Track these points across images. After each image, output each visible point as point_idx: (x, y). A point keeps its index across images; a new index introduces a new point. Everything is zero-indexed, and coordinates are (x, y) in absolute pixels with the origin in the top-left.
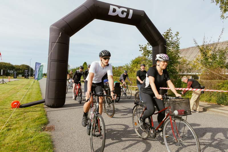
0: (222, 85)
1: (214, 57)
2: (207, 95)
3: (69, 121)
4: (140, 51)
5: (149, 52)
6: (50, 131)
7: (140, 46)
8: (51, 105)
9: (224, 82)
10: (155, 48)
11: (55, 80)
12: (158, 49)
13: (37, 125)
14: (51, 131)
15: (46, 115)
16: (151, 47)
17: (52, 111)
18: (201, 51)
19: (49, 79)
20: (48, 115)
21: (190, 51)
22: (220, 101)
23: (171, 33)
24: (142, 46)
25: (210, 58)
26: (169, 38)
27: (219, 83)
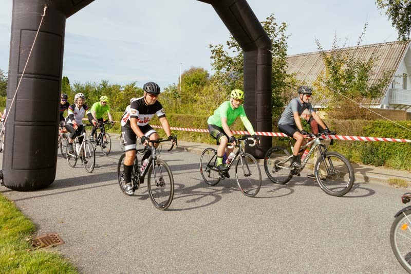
0: (371, 128)
1: (349, 75)
2: (345, 148)
3: (87, 219)
4: (212, 57)
5: (229, 61)
6: (54, 247)
7: (211, 46)
8: (22, 186)
9: (375, 123)
10: (251, 54)
11: (30, 123)
12: (257, 56)
13: (10, 235)
14: (56, 246)
15: (19, 210)
16: (234, 51)
17: (27, 199)
18: (330, 63)
19: (15, 121)
20: (23, 208)
21: (299, 62)
22: (368, 157)
23: (275, 24)
24: (216, 49)
25: (343, 77)
26: (270, 33)
27: (366, 125)
